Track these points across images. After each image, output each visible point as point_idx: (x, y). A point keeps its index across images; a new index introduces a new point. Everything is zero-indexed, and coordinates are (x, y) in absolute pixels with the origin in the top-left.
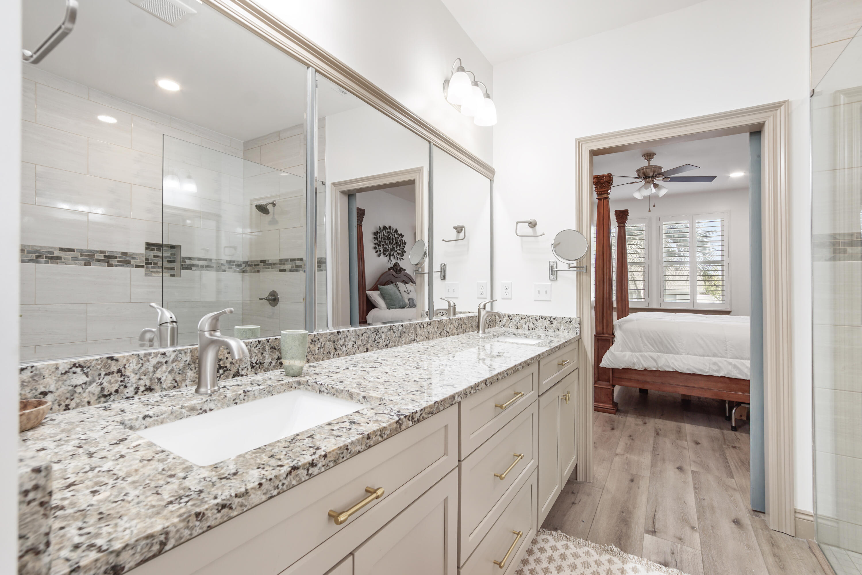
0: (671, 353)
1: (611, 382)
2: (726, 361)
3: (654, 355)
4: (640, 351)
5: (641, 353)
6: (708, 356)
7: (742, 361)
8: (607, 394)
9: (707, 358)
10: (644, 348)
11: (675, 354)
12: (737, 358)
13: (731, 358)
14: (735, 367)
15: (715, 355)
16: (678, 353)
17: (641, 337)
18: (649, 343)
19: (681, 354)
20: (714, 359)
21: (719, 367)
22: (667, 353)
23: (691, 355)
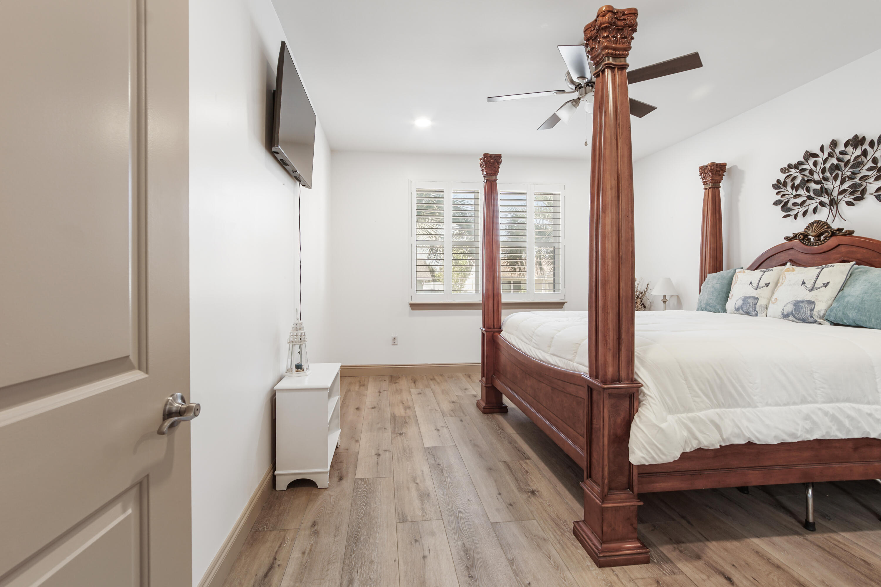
0: (738, 405)
1: (636, 489)
2: (820, 409)
3: (712, 413)
4: (689, 410)
5: (690, 415)
6: (794, 403)
7: (838, 404)
8: (628, 519)
9: (792, 407)
10: (694, 401)
11: (744, 407)
12: (831, 401)
13: (824, 402)
14: (834, 418)
15: (804, 401)
16: (749, 405)
17: (686, 379)
18: (701, 390)
19: (756, 407)
20: (805, 408)
21: (814, 423)
22: (730, 406)
23: (770, 405)
